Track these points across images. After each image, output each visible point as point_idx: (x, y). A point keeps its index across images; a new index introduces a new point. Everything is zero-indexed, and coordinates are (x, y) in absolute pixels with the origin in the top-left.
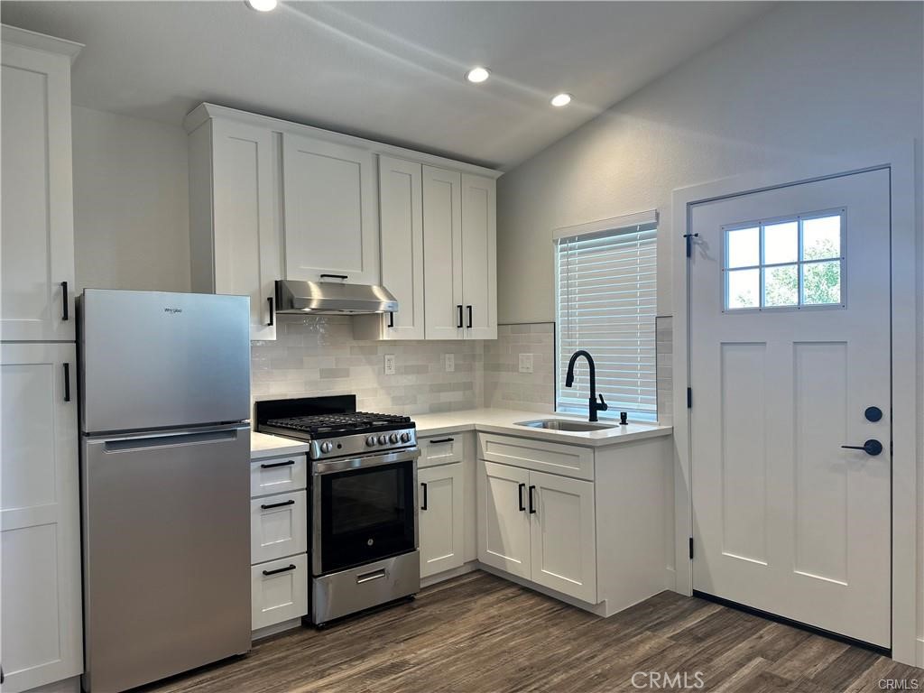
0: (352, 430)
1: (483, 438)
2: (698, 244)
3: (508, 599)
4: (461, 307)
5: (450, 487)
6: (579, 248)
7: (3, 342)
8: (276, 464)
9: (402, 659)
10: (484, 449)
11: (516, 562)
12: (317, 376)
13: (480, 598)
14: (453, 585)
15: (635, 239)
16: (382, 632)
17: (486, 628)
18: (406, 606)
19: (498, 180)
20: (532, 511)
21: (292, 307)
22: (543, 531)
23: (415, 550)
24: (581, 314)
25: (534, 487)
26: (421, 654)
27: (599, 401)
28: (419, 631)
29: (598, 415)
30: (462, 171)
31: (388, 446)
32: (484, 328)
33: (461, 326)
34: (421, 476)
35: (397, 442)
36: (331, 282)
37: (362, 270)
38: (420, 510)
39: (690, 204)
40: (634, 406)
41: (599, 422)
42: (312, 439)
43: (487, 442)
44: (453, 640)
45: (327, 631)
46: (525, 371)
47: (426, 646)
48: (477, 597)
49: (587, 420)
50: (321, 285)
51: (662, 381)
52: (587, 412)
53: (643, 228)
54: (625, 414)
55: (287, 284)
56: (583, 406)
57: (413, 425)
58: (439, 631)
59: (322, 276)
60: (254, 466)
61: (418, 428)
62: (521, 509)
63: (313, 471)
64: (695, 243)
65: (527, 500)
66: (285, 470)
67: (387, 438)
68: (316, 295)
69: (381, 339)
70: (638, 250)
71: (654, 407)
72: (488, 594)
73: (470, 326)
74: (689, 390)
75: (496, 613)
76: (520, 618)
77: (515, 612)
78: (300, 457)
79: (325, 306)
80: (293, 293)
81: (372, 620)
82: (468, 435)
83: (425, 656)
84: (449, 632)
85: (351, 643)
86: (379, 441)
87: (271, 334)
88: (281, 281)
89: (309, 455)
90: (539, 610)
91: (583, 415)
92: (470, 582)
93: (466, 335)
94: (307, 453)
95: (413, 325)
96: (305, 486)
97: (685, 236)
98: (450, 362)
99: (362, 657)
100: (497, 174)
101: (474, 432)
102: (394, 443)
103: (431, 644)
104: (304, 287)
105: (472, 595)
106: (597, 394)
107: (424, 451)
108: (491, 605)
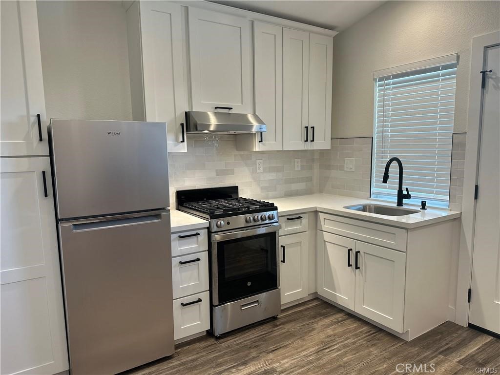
0: (236, 212)
1: (322, 216)
2: (491, 78)
3: (339, 322)
4: (307, 128)
5: (300, 247)
6: (393, 84)
7: (2, 157)
8: (188, 235)
9: (271, 367)
10: (322, 223)
11: (344, 298)
12: (214, 174)
13: (320, 320)
14: (301, 308)
15: (438, 76)
16: (257, 344)
17: (325, 346)
18: (272, 323)
19: (334, 38)
20: (357, 268)
21: (197, 130)
22: (365, 280)
23: (277, 288)
24: (392, 131)
25: (359, 252)
26: (284, 364)
27: (405, 192)
28: (282, 344)
29: (403, 202)
30: (311, 32)
31: (260, 222)
32: (322, 142)
33: (307, 141)
34: (281, 241)
35: (266, 220)
36: (222, 111)
37: (242, 104)
38: (280, 262)
39: (486, 48)
40: (431, 196)
41: (404, 207)
42: (211, 218)
43: (325, 219)
44: (304, 353)
45: (222, 340)
46: (348, 170)
47: (287, 357)
48: (317, 319)
49: (395, 205)
50: (216, 114)
51: (455, 181)
52: (396, 200)
53: (444, 68)
54: (425, 202)
55: (192, 114)
56: (392, 195)
57: (276, 209)
58: (295, 345)
59: (216, 108)
60: (173, 237)
61: (279, 210)
62: (349, 265)
63: (212, 240)
64: (489, 78)
65: (354, 260)
66: (194, 239)
67: (259, 217)
68: (213, 121)
69: (254, 150)
70: (440, 84)
71: (447, 198)
72: (325, 318)
73: (313, 141)
74: (477, 187)
75: (332, 333)
76: (348, 338)
77: (344, 333)
78: (203, 231)
79: (219, 128)
80: (196, 119)
81: (250, 333)
82: (313, 214)
83: (286, 365)
84: (302, 346)
85: (237, 351)
86: (254, 220)
87: (183, 148)
88: (189, 112)
89: (209, 228)
90: (361, 332)
91: (392, 202)
92: (312, 307)
93: (310, 146)
94: (208, 228)
95: (275, 141)
96: (207, 249)
97: (481, 72)
98: (298, 164)
99: (245, 363)
100: (334, 33)
101: (316, 212)
102: (264, 221)
103: (290, 356)
104: (204, 115)
105: (315, 317)
106: (404, 187)
107: (283, 225)
108: (328, 326)
